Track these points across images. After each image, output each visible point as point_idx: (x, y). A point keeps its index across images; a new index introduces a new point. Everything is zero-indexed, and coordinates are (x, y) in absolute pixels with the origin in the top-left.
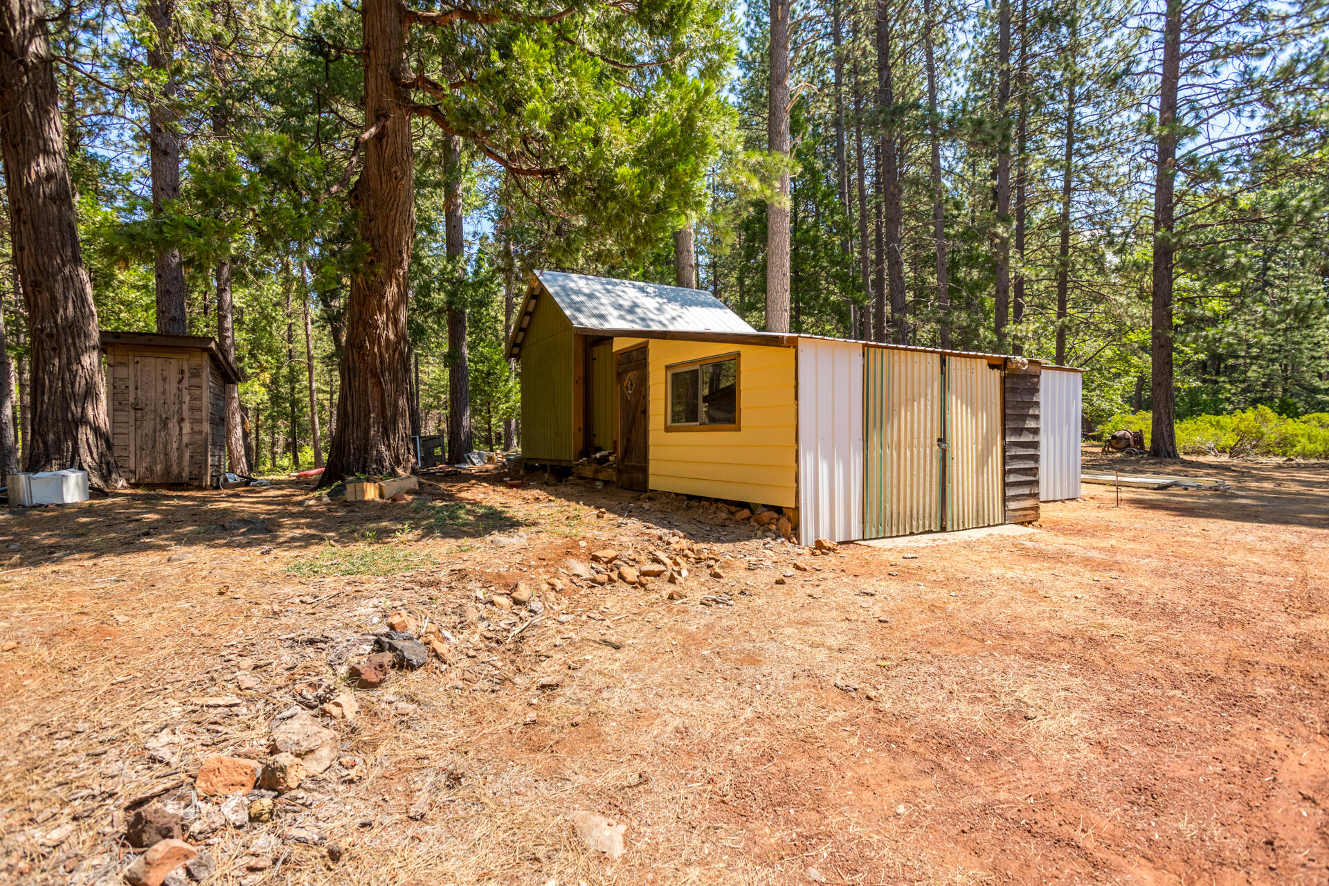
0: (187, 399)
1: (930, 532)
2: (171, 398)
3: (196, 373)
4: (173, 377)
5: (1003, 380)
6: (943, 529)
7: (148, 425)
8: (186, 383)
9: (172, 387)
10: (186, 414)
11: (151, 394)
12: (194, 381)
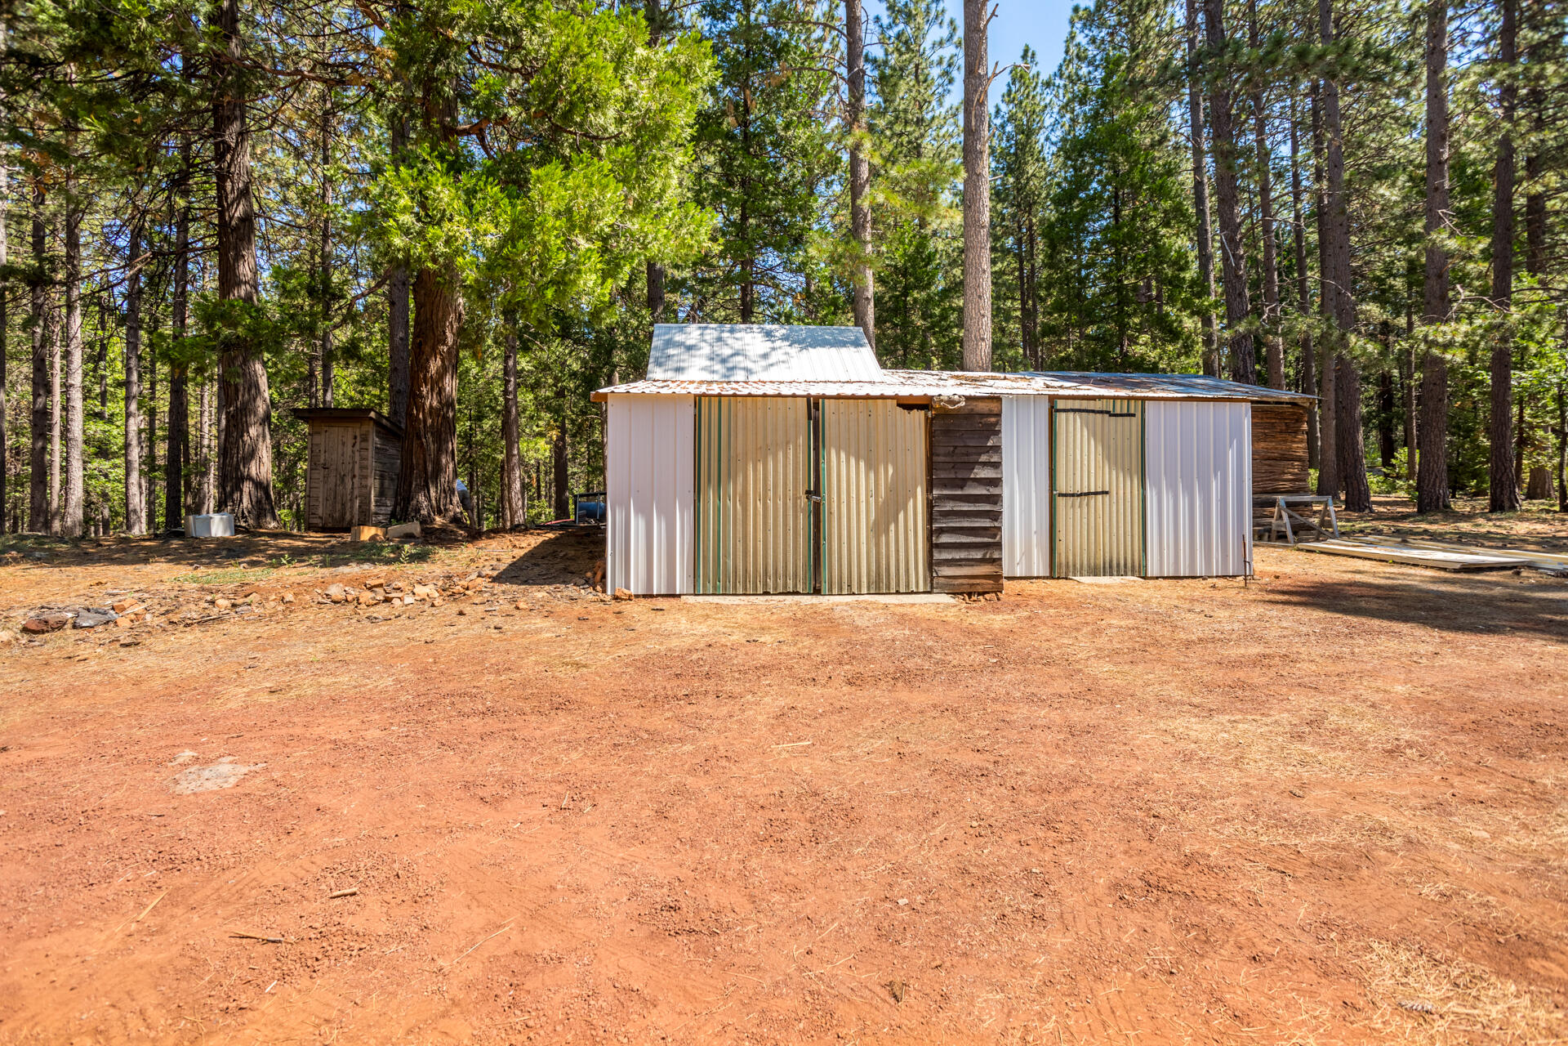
0: (357, 458)
1: (797, 593)
2: (348, 459)
3: (365, 439)
4: (350, 442)
5: (929, 423)
6: (817, 592)
7: (332, 480)
8: (357, 447)
9: (349, 449)
10: (357, 472)
11: (334, 456)
12: (364, 445)
